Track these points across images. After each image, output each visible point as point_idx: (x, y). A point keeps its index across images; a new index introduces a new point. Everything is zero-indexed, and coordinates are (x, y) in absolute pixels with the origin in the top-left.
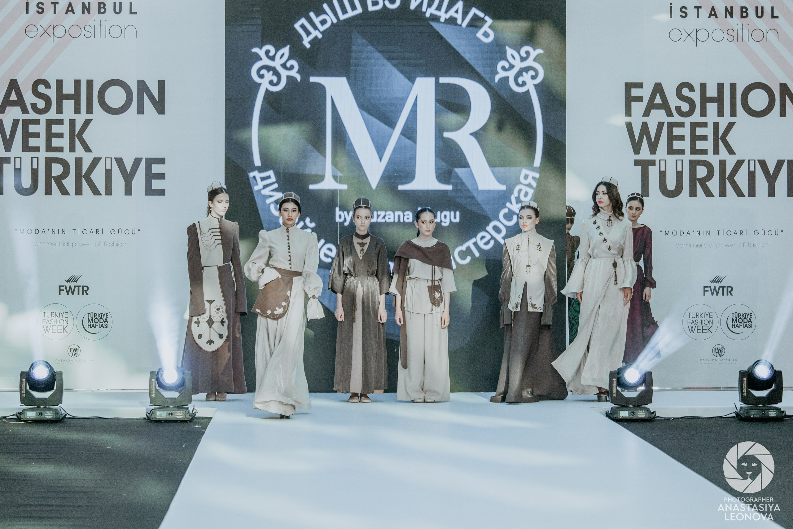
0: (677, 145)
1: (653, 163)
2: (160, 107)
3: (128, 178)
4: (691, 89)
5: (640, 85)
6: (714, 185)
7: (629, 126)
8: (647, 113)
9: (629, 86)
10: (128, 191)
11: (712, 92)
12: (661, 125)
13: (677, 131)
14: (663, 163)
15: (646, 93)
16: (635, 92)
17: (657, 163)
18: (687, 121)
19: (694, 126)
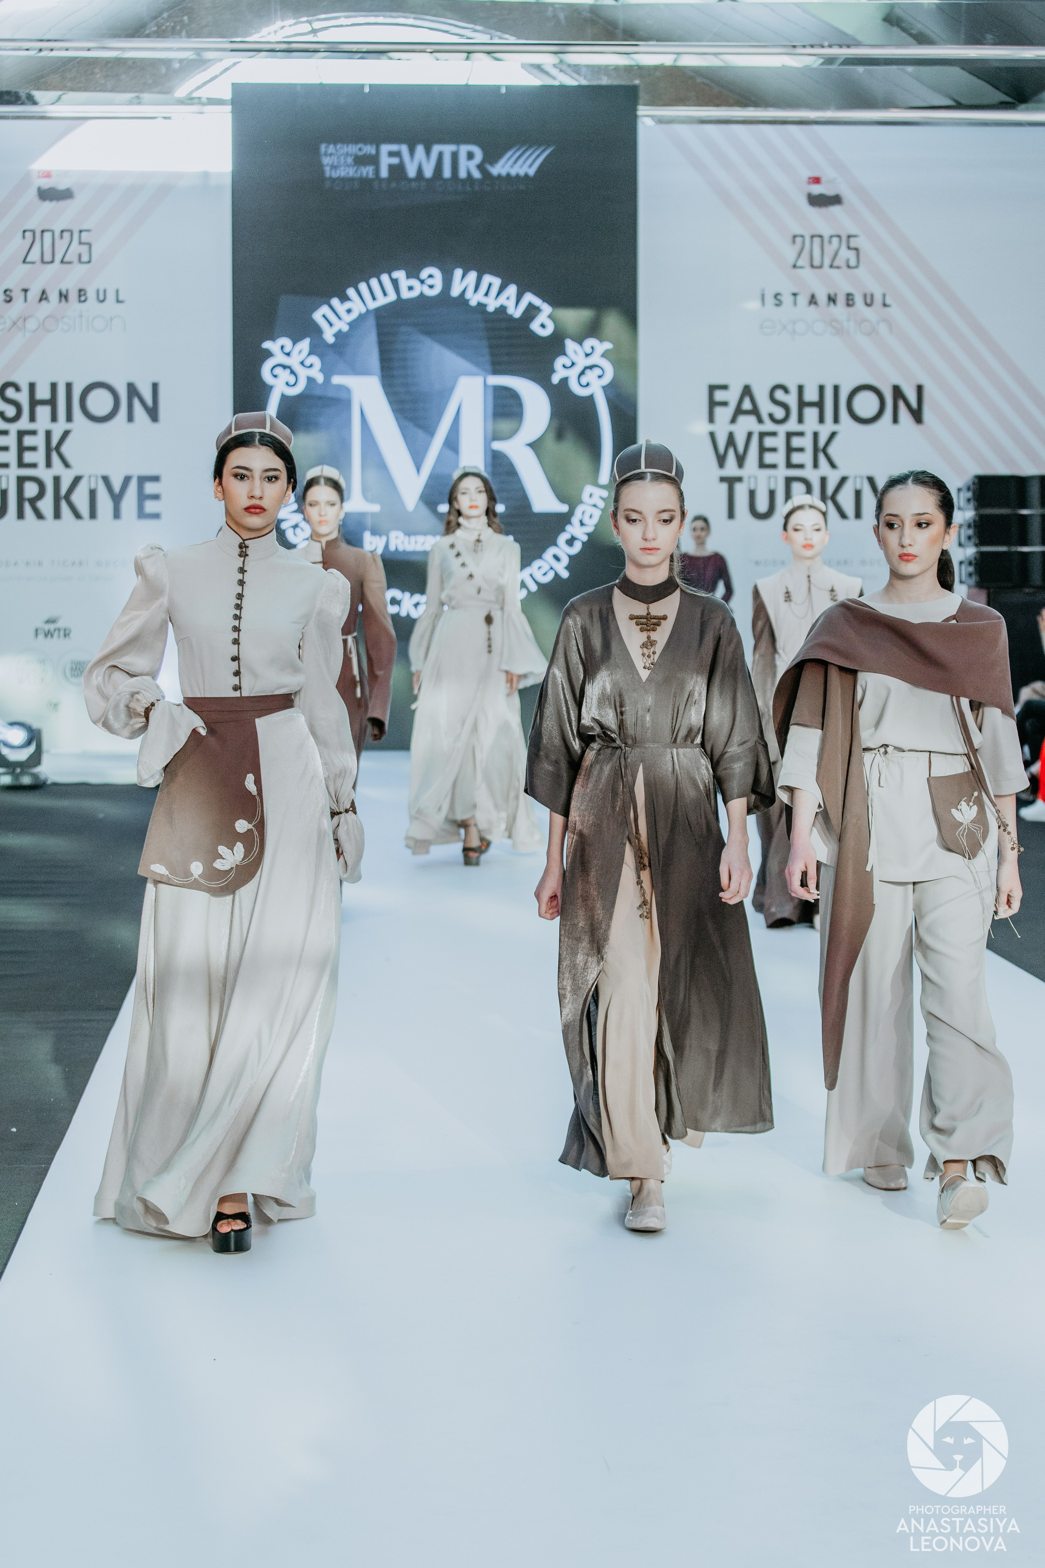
1: (739, 479)
2: (153, 413)
3: (117, 499)
4: (786, 390)
7: (712, 435)
9: (712, 389)
10: (117, 515)
11: (811, 395)
13: (769, 442)
14: (752, 480)
15: (732, 396)
16: (719, 396)
17: (745, 480)
18: (782, 430)
19: (789, 435)
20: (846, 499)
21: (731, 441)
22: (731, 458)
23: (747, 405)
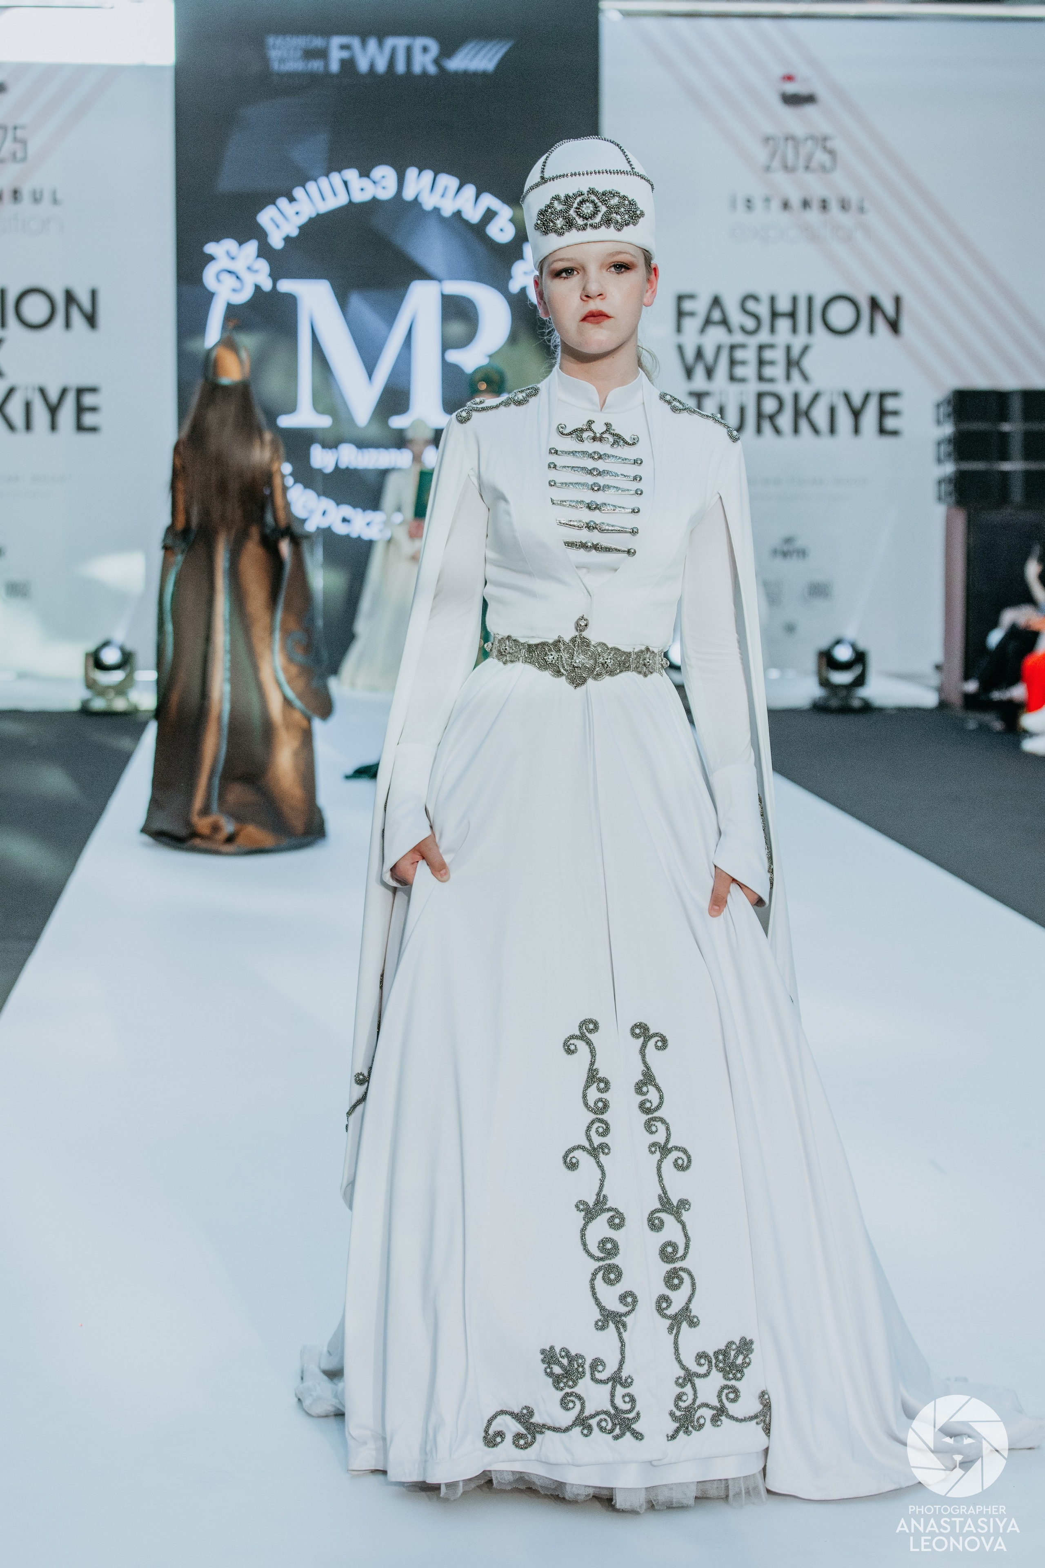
0: (739, 371)
5: (691, 297)
6: (785, 421)
8: (703, 330)
9: (680, 298)
12: (719, 348)
15: (700, 306)
16: (688, 305)
18: (753, 342)
20: (820, 415)
21: (699, 354)
22: (700, 372)
23: (716, 315)
